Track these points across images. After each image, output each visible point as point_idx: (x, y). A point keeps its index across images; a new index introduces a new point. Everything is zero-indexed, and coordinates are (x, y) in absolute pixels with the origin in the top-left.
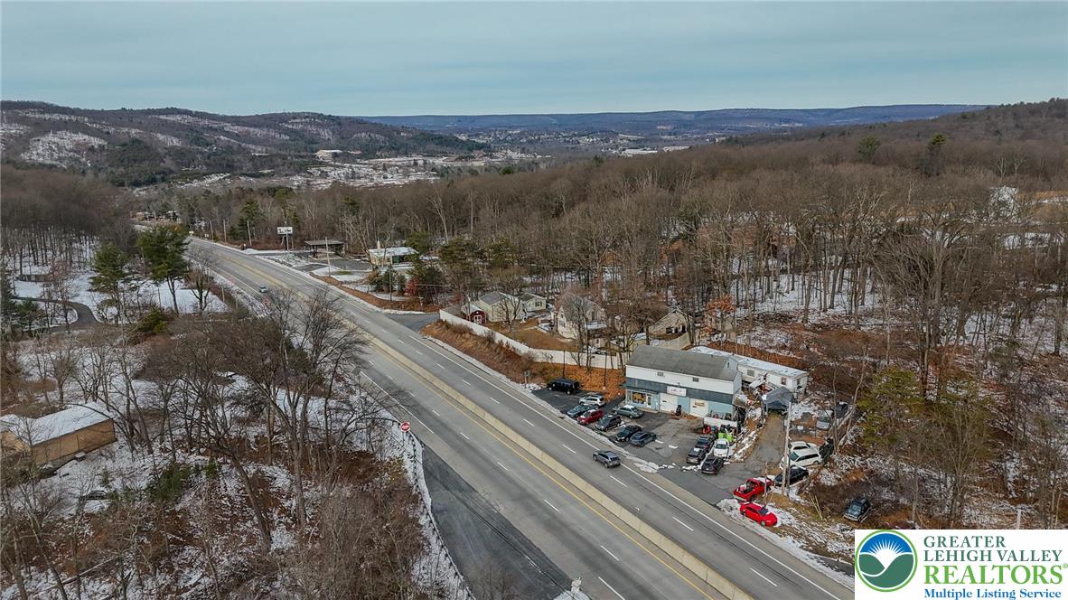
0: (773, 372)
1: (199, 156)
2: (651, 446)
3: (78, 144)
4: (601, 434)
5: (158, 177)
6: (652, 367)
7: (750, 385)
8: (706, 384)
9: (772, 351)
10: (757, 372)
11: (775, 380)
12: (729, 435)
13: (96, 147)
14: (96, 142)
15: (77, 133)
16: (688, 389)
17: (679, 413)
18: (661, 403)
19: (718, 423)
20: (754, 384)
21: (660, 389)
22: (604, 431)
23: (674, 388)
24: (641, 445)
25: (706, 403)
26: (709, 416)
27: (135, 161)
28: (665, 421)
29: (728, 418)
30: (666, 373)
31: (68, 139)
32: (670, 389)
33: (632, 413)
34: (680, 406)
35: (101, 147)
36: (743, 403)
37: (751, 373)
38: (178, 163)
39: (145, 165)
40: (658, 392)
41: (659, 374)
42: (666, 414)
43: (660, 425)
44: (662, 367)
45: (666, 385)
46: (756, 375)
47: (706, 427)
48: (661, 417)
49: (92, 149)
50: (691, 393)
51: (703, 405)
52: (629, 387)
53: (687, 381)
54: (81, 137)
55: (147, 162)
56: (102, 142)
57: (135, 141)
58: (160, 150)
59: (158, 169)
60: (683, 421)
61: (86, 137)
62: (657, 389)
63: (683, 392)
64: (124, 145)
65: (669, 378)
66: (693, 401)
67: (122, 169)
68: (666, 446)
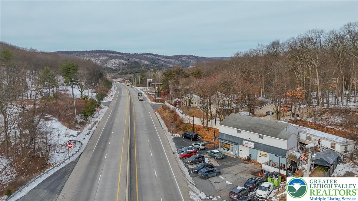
0: (326, 139)
1: (152, 67)
2: (212, 180)
3: (120, 62)
4: (186, 166)
5: (138, 72)
6: (234, 126)
7: (306, 146)
8: (268, 141)
9: (330, 127)
10: (313, 138)
11: (327, 144)
12: (276, 180)
13: (125, 63)
14: (125, 62)
15: (120, 59)
16: (256, 143)
17: (249, 159)
18: (240, 151)
19: (272, 169)
20: (310, 145)
21: (238, 142)
22: (190, 164)
23: (247, 142)
24: (206, 177)
25: (268, 154)
26: (267, 164)
27: (134, 67)
28: (238, 163)
29: (282, 167)
30: (242, 131)
31: (117, 61)
32: (244, 142)
33: (216, 155)
34: (250, 155)
35: (126, 63)
36: (295, 157)
37: (309, 138)
38: (145, 68)
39: (136, 69)
40: (237, 144)
41: (239, 132)
42: (241, 159)
43: (231, 166)
44: (240, 127)
45: (242, 139)
46: (312, 140)
47: (262, 171)
48: (237, 160)
49: (123, 64)
50: (258, 146)
51: (265, 156)
52: (220, 139)
53: (255, 137)
54: (121, 61)
55: (137, 68)
56: (127, 62)
57: (135, 62)
58: (141, 64)
59: (140, 70)
60: (250, 165)
61: (122, 60)
62: (237, 142)
63: (253, 145)
64: (132, 63)
65: (245, 135)
66: (259, 152)
67: (130, 70)
68: (225, 180)
